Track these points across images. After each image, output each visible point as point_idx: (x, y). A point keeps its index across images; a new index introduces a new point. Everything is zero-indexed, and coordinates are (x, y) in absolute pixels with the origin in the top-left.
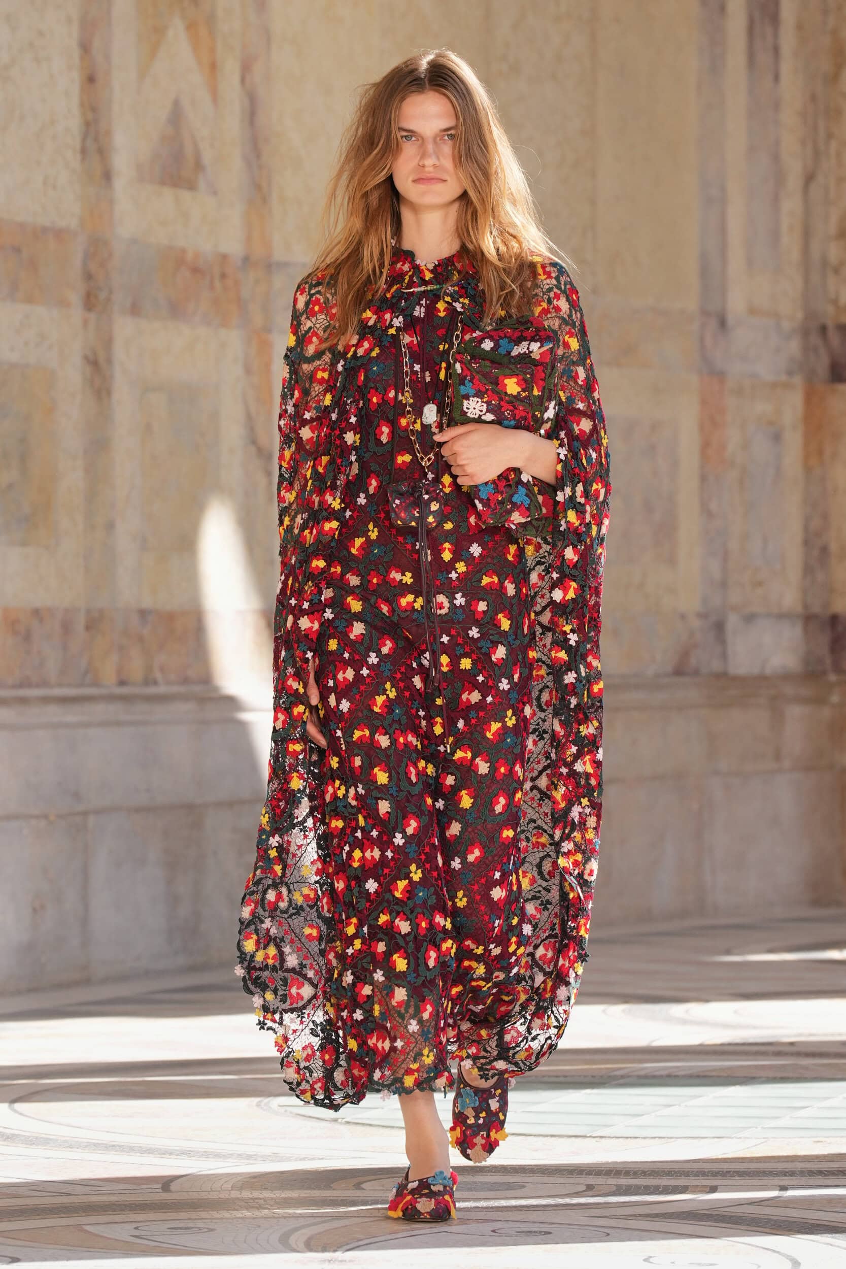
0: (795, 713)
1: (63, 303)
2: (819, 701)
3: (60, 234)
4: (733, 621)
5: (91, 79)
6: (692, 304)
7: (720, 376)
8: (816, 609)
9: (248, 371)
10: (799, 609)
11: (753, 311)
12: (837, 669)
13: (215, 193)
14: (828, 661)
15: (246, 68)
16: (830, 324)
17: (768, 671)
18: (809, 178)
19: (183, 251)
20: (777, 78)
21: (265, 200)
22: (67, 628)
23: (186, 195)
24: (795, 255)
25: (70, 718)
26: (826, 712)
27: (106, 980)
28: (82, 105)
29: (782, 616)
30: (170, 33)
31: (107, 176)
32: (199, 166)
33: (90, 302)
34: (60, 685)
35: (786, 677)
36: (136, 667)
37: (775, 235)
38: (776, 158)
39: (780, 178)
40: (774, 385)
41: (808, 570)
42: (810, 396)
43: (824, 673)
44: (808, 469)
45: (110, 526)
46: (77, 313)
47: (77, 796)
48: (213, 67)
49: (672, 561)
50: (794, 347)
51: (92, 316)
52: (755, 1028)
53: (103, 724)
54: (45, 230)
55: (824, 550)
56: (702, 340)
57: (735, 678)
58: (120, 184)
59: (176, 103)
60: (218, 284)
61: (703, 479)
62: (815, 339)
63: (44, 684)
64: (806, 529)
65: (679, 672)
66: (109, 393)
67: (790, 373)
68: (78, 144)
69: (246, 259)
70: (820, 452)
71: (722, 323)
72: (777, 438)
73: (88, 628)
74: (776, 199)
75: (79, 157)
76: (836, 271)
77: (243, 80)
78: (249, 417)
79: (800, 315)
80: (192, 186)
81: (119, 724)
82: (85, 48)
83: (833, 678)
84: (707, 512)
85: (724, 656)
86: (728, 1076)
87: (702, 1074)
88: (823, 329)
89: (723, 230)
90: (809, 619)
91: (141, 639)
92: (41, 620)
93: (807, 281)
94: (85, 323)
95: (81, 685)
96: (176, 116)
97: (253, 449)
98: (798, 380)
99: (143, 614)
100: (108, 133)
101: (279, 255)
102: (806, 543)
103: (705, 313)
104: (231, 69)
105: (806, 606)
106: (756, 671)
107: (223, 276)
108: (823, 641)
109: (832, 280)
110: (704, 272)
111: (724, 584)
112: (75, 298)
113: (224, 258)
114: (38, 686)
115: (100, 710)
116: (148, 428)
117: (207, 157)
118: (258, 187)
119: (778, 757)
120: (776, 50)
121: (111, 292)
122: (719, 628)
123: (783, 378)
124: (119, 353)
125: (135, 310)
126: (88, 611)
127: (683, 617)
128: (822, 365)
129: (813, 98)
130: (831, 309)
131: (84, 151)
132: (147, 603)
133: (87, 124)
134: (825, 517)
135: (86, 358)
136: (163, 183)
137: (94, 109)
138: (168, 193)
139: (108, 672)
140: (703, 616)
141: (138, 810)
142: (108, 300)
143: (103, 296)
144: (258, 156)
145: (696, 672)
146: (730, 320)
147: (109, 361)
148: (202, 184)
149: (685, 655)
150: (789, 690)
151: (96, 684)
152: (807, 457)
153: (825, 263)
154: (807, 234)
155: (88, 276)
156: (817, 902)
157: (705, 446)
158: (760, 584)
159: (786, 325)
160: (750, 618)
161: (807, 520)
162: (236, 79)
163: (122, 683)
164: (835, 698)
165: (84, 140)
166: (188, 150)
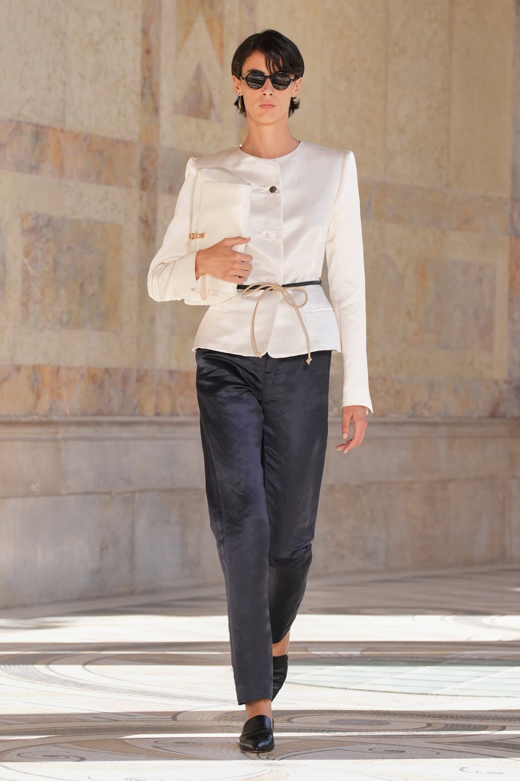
1: (128, 186)
3: (127, 144)
5: (148, 52)
6: (505, 194)
13: (220, 121)
22: (125, 380)
23: (203, 122)
25: (126, 435)
27: (144, 594)
28: (142, 67)
30: (196, 25)
31: (156, 110)
32: (211, 105)
33: (144, 185)
34: (121, 415)
36: (166, 405)
45: (153, 320)
46: (136, 191)
47: (129, 482)
48: (221, 46)
49: (490, 349)
51: (145, 193)
53: (145, 439)
54: (118, 141)
56: (512, 216)
58: (164, 115)
59: (199, 68)
61: (510, 300)
63: (111, 414)
65: (493, 415)
66: (154, 239)
68: (139, 90)
73: (138, 381)
75: (139, 98)
80: (207, 117)
81: (155, 439)
82: (145, 33)
84: (512, 320)
86: (515, 660)
87: (499, 658)
91: (169, 388)
92: (110, 376)
94: (141, 198)
95: (133, 415)
96: (199, 75)
99: (171, 373)
100: (158, 84)
103: (514, 199)
104: (232, 47)
110: (514, 176)
112: (135, 182)
114: (107, 415)
115: (144, 430)
117: (217, 100)
121: (156, 179)
122: (518, 389)
124: (160, 215)
125: (171, 190)
126: (138, 371)
127: (496, 383)
131: (142, 95)
132: (174, 366)
133: (145, 78)
135: (141, 218)
136: (190, 115)
137: (149, 70)
138: (192, 121)
139: (149, 408)
140: (509, 382)
141: (165, 491)
142: (155, 184)
143: (152, 181)
145: (503, 417)
147: (155, 221)
148: (213, 116)
149: (497, 405)
151: (142, 414)
155: (144, 170)
157: (512, 280)
163: (157, 414)
165: (143, 88)
166: (206, 95)
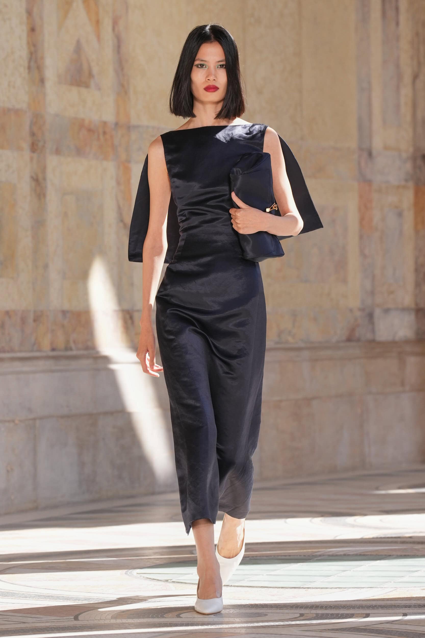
0: (412, 361)
1: (20, 149)
3: (17, 112)
4: (378, 312)
5: (33, 30)
6: (353, 144)
7: (369, 182)
8: (422, 305)
9: (118, 183)
10: (413, 306)
11: (386, 148)
13: (99, 89)
15: (115, 23)
17: (397, 339)
18: (415, 77)
19: (83, 120)
20: (397, 24)
21: (126, 93)
22: (23, 321)
23: (84, 90)
24: (409, 118)
25: (26, 369)
27: (46, 508)
28: (28, 43)
29: (404, 309)
30: (75, 5)
31: (42, 81)
32: (91, 75)
33: (34, 147)
34: (20, 351)
35: (407, 342)
36: (60, 341)
37: (398, 107)
38: (398, 66)
39: (400, 77)
40: (398, 187)
41: (417, 285)
42: (417, 193)
44: (417, 231)
45: (46, 266)
46: (27, 154)
47: (30, 410)
48: (98, 22)
49: (345, 281)
50: (409, 166)
51: (35, 155)
52: (391, 529)
53: (43, 371)
54: (9, 110)
56: (359, 163)
57: (379, 343)
58: (49, 85)
59: (78, 42)
60: (101, 137)
61: (361, 237)
62: (420, 162)
63: (12, 350)
64: (416, 263)
65: (349, 340)
66: (44, 196)
67: (406, 180)
68: (26, 64)
69: (117, 124)
70: (423, 222)
71: (370, 154)
72: (400, 215)
73: (35, 321)
74: (398, 88)
75: (27, 71)
77: (114, 29)
78: (119, 208)
79: (411, 150)
80: (87, 86)
81: (52, 371)
82: (29, 13)
84: (363, 255)
85: (373, 331)
86: (376, 555)
87: (362, 554)
88: (424, 157)
89: (370, 105)
90: (418, 311)
91: (63, 326)
92: (10, 317)
93: (415, 131)
94: (32, 159)
95: (32, 351)
96: (78, 49)
97: (121, 224)
98: (411, 184)
99: (64, 313)
100: (42, 58)
101: (134, 122)
102: (416, 270)
103: (361, 149)
104: (107, 24)
105: (417, 304)
106: (390, 338)
107: (105, 133)
110: (360, 127)
111: (372, 293)
112: (26, 146)
113: (105, 123)
114: (8, 352)
115: (41, 364)
116: (66, 214)
117: (95, 70)
118: (122, 86)
119: (403, 384)
120: (397, 9)
121: (45, 142)
122: (371, 316)
123: (403, 183)
124: (49, 174)
125: (58, 152)
126: (35, 312)
127: (351, 310)
129: (417, 34)
131: (29, 68)
132: (66, 307)
133: (31, 53)
135: (32, 177)
136: (72, 84)
137: (34, 46)
138: (75, 90)
139: (46, 343)
140: (362, 310)
141: (62, 417)
142: (43, 146)
143: (40, 144)
144: (122, 69)
145: (358, 340)
146: (374, 153)
147: (44, 179)
148: (92, 84)
149: (353, 330)
150: (408, 348)
151: (39, 350)
152: (416, 225)
154: (415, 106)
155: (33, 134)
157: (362, 219)
158: (392, 292)
159: (404, 155)
160: (387, 311)
161: (417, 258)
162: (110, 29)
163: (53, 350)
165: (30, 62)
166: (85, 67)
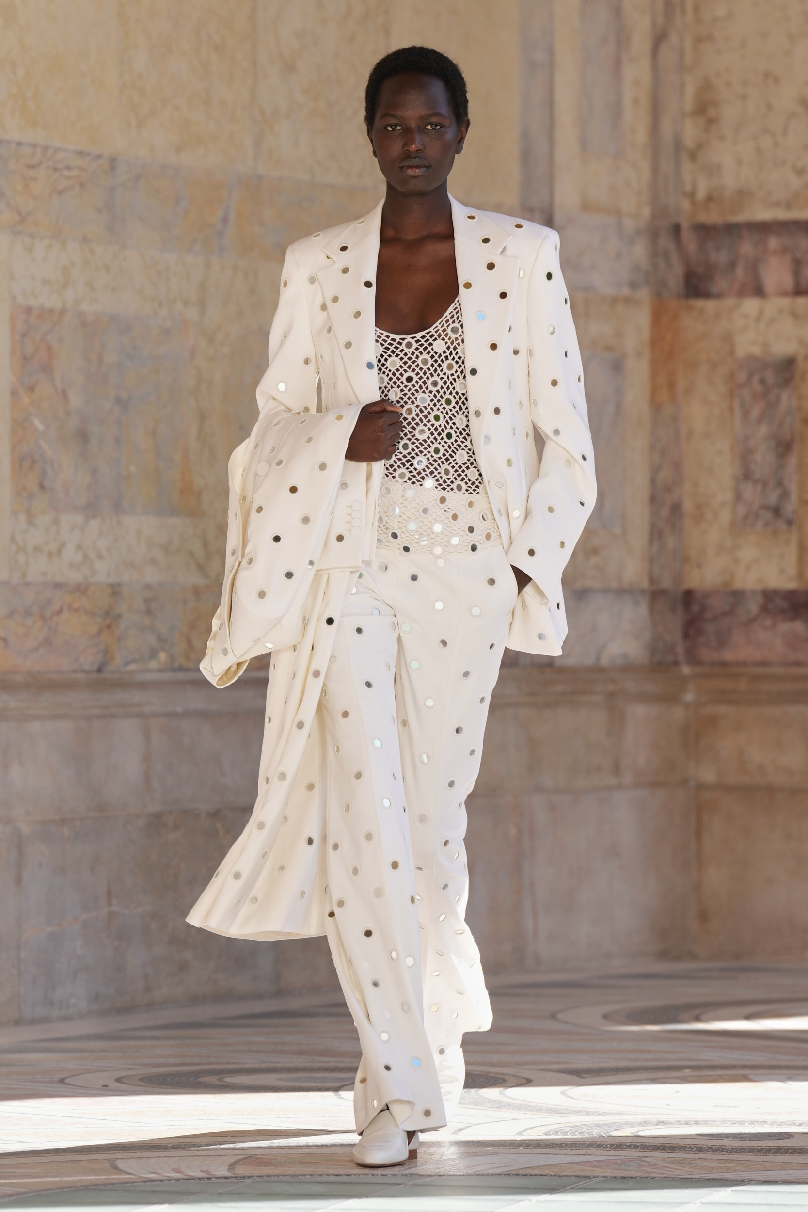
2: (669, 699)
6: (510, 198)
8: (666, 583)
10: (644, 583)
11: (586, 207)
12: (693, 659)
14: (680, 649)
16: (685, 225)
17: (605, 662)
18: (659, 38)
24: (641, 136)
26: (678, 714)
29: (621, 592)
35: (627, 668)
37: (616, 109)
39: (622, 38)
40: (614, 301)
41: (655, 534)
42: (657, 315)
43: (676, 663)
44: (656, 407)
50: (640, 251)
52: (588, 1113)
55: (676, 508)
62: (665, 242)
64: (653, 481)
67: (633, 285)
70: (672, 386)
71: (549, 219)
72: (617, 367)
74: (617, 65)
76: (693, 156)
79: (646, 211)
83: (686, 670)
86: (555, 1175)
87: (521, 1172)
88: (677, 229)
89: (550, 103)
90: (656, 595)
93: (655, 169)
98: (644, 294)
102: (653, 499)
105: (652, 579)
106: (589, 661)
108: (675, 622)
109: (687, 166)
110: (526, 157)
119: (617, 769)
123: (626, 291)
128: (675, 276)
130: (686, 205)
134: (677, 466)
146: (559, 217)
150: (631, 685)
152: (654, 390)
153: (678, 145)
154: (656, 108)
156: (664, 955)
158: (595, 552)
159: (629, 224)
160: (581, 595)
161: (655, 470)
164: (689, 697)
